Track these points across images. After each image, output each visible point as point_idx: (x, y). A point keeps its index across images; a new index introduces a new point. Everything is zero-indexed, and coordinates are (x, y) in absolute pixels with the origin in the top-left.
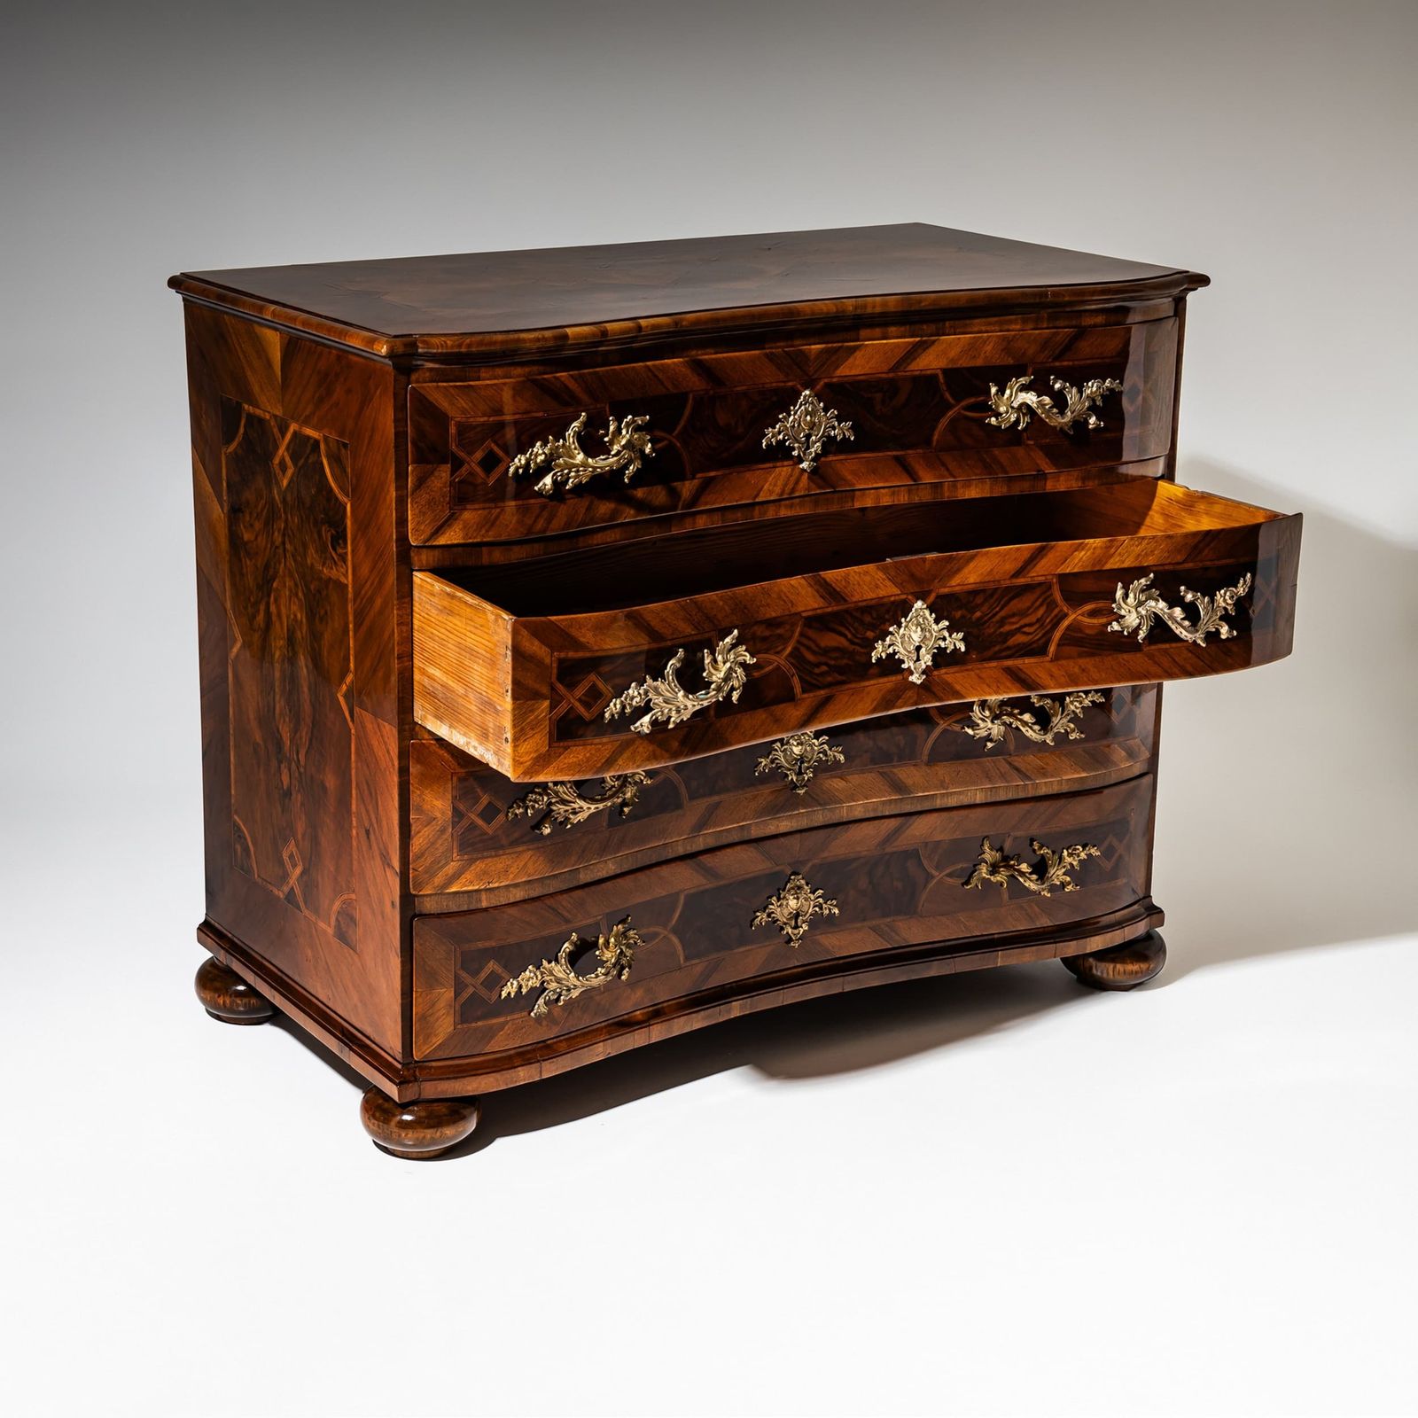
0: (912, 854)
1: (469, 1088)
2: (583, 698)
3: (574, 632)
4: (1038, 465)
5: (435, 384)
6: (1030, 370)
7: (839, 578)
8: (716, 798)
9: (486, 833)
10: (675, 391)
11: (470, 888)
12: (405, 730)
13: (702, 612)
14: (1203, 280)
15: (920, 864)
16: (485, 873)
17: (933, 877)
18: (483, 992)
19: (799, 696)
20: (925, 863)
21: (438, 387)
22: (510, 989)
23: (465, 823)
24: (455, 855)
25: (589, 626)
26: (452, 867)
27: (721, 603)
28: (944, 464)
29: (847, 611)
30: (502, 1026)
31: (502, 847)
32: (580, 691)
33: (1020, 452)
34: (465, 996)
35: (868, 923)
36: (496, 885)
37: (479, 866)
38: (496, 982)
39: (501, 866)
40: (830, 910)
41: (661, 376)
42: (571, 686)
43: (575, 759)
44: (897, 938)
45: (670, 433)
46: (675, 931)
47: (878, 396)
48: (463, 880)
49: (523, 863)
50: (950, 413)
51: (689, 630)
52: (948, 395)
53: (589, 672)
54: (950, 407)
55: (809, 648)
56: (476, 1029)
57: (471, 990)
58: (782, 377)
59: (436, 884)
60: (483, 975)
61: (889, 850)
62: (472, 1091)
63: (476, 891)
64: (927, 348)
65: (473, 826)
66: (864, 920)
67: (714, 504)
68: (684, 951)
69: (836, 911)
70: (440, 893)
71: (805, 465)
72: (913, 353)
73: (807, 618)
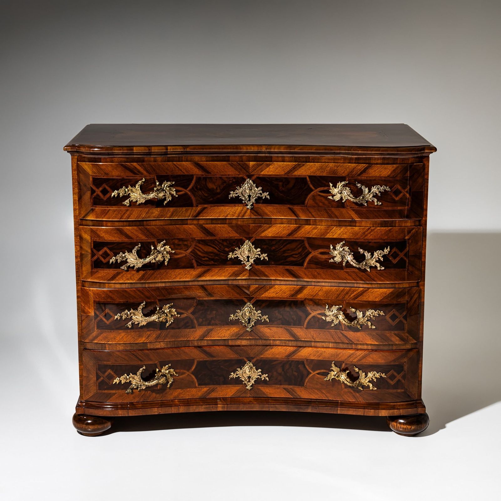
0: (301, 363)
1: (100, 413)
2: (102, 255)
3: (98, 232)
4: (352, 217)
5: (85, 163)
6: (347, 179)
7: (211, 228)
8: (210, 327)
9: (106, 323)
10: (187, 174)
11: (101, 342)
12: (79, 283)
13: (149, 232)
14: (435, 149)
15: (305, 367)
16: (106, 338)
17: (311, 373)
18: (107, 380)
19: (195, 267)
20: (307, 367)
21: (86, 164)
22: (117, 381)
23: (99, 318)
24: (96, 329)
25: (103, 231)
26: (94, 334)
27: (158, 230)
28: (310, 212)
29: (216, 240)
30: (114, 394)
31: (113, 329)
32: (101, 252)
33: (343, 211)
34: (100, 380)
35: (282, 386)
36: (111, 343)
37: (104, 335)
38: (112, 378)
39: (113, 336)
40: (265, 378)
41: (180, 168)
42: (99, 251)
43: (100, 275)
44: (295, 394)
45: (186, 189)
46: (193, 373)
47: (281, 183)
48: (98, 339)
49: (121, 337)
50: (312, 193)
51: (144, 238)
52: (311, 186)
53: (104, 247)
54: (312, 190)
55: (199, 251)
56: (104, 393)
57: (102, 378)
58: (237, 173)
59: (90, 339)
60: (106, 374)
61: (291, 359)
62: (102, 415)
63: (104, 343)
64: (301, 167)
65: (101, 320)
66: (281, 384)
67: (206, 217)
68: (198, 382)
69: (267, 379)
70: (91, 342)
71: (248, 207)
72: (294, 168)
73: (198, 240)
